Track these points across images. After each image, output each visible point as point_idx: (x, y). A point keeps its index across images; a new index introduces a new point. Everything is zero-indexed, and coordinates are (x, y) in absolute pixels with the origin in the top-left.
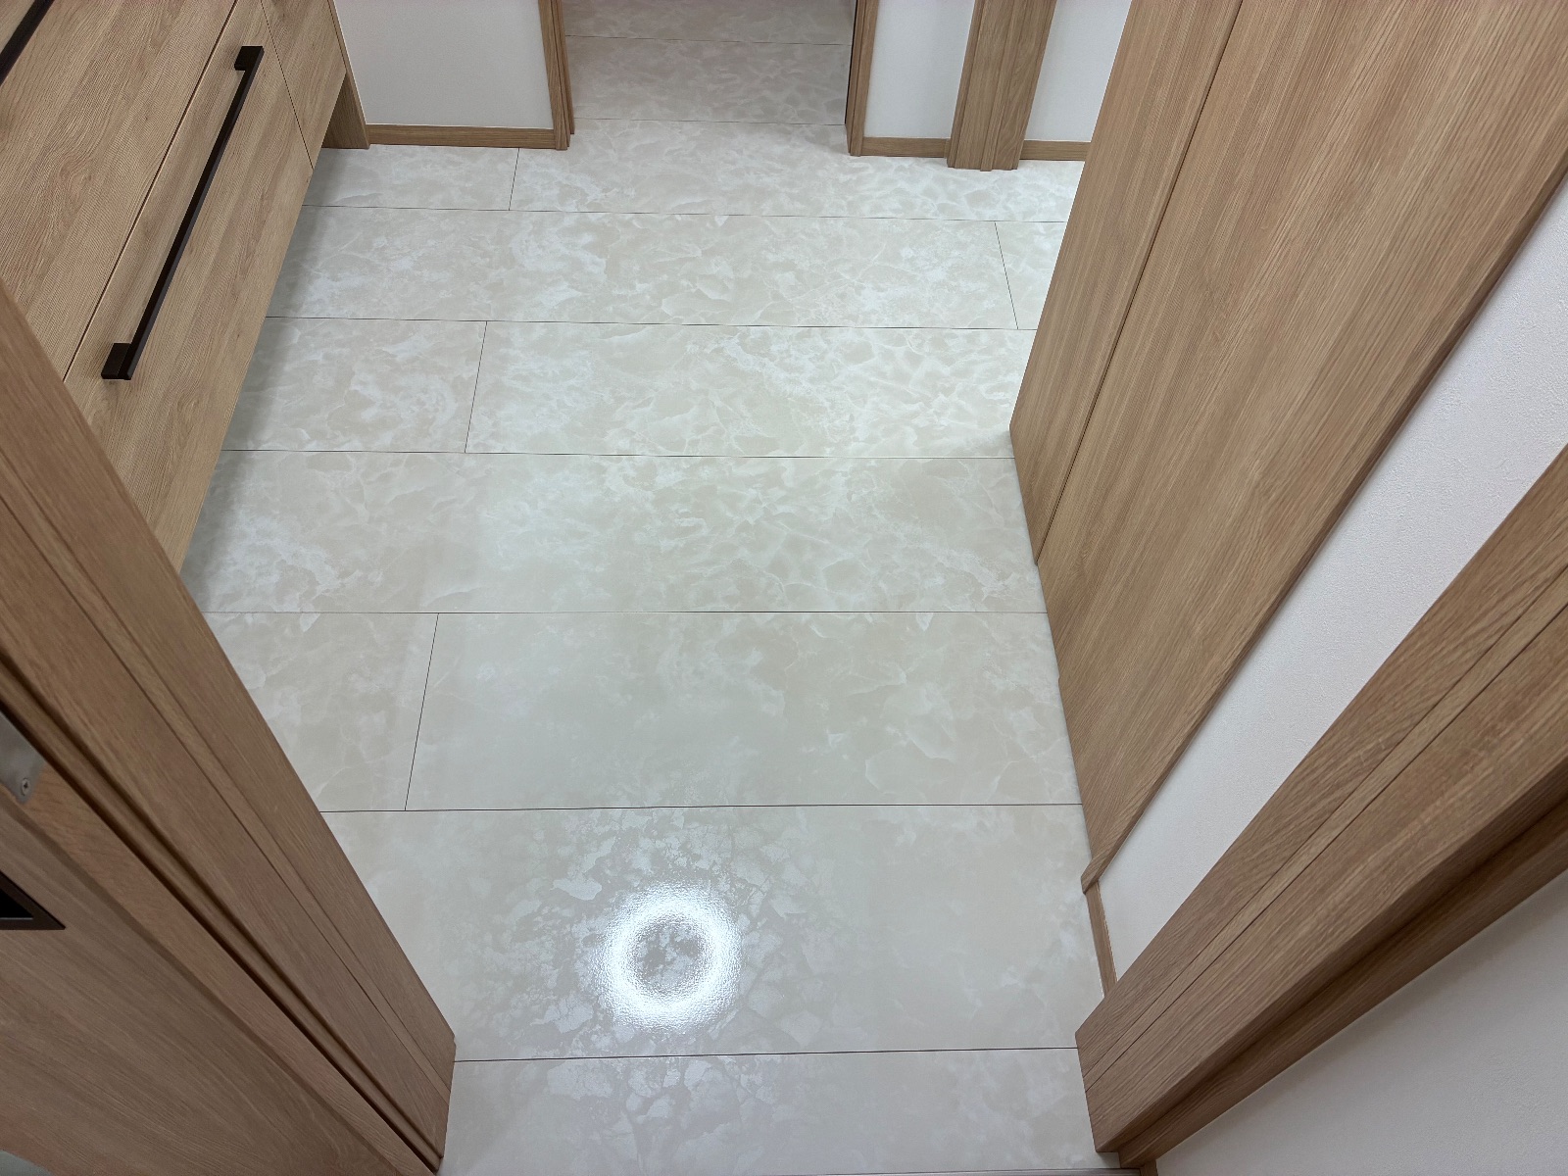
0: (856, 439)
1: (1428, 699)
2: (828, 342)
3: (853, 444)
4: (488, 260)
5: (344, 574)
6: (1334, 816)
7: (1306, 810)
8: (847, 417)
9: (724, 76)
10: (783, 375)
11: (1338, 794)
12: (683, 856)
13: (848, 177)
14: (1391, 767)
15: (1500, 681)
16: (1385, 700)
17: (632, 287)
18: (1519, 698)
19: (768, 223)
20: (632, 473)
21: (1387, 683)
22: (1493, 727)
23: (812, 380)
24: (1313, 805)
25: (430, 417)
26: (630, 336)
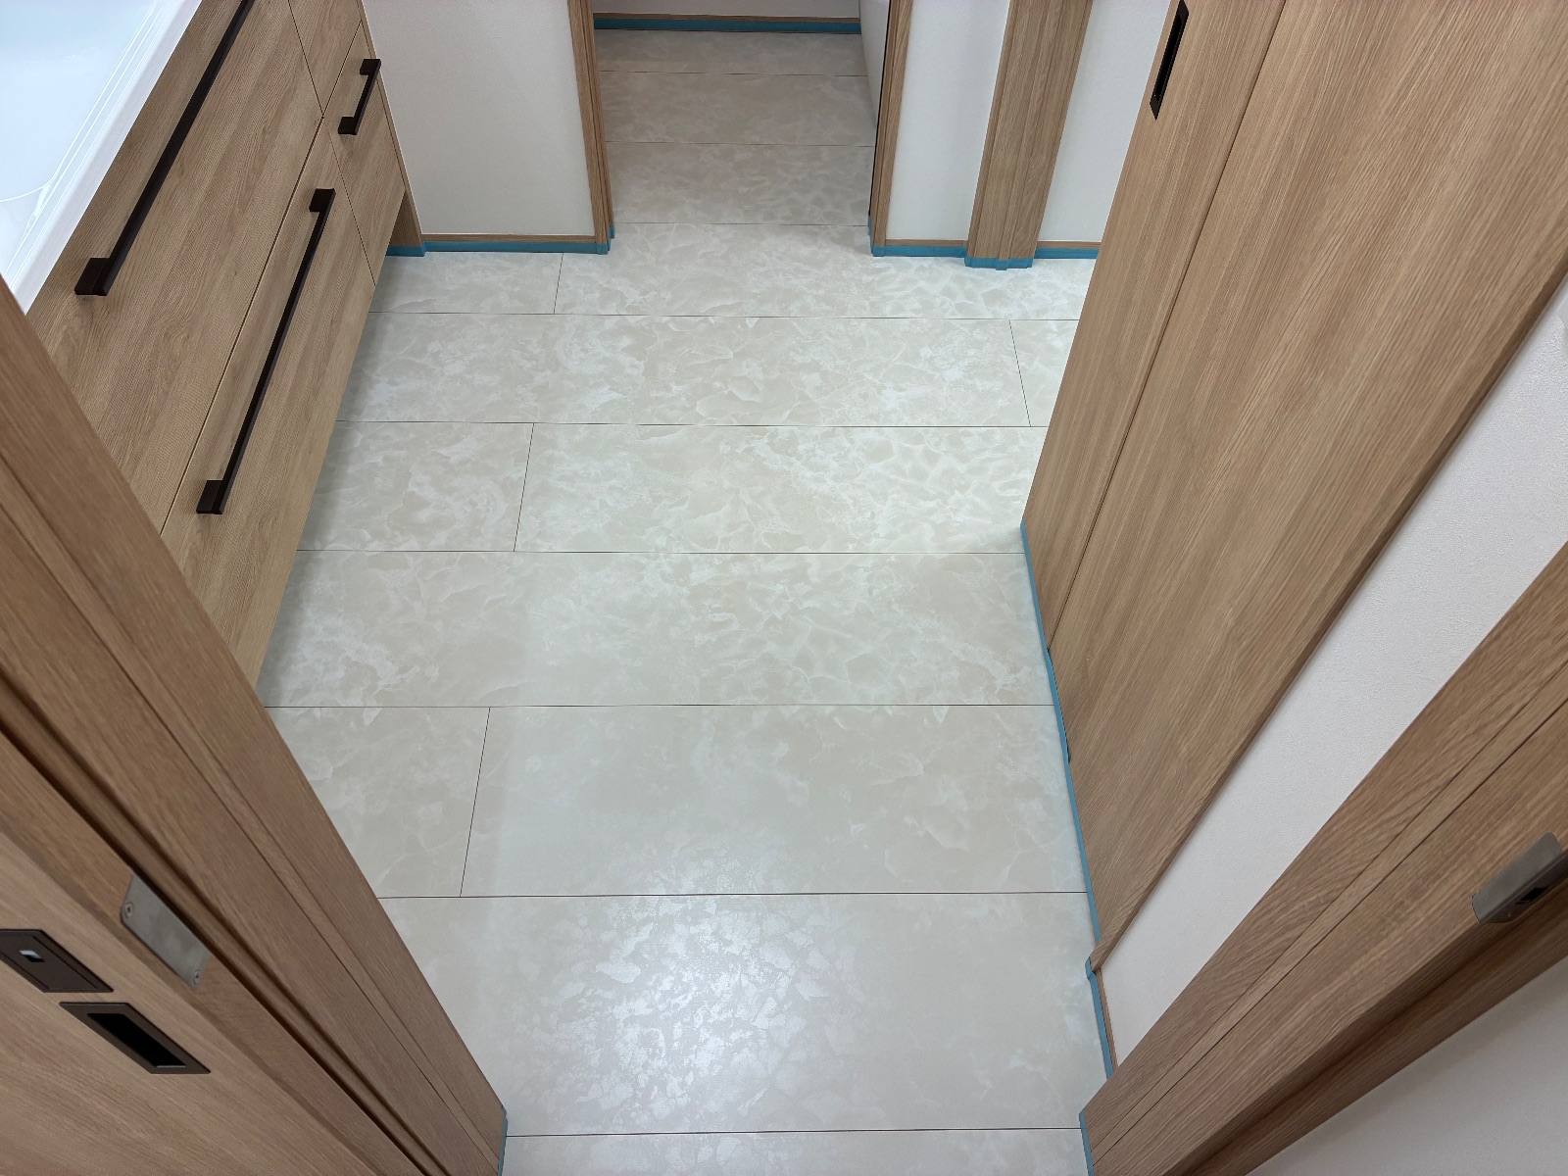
0: (877, 536)
1: (1355, 867)
2: (852, 441)
3: (874, 540)
4: (534, 363)
5: (403, 670)
6: (1285, 955)
7: (1264, 944)
8: (869, 515)
9: (755, 179)
10: (809, 474)
11: (1288, 935)
12: (715, 942)
13: (871, 278)
14: (1328, 920)
15: (1406, 865)
16: (1323, 861)
17: (668, 389)
18: (1420, 882)
19: (795, 324)
20: (668, 570)
21: (1325, 845)
22: (1402, 903)
23: (836, 479)
24: (1269, 941)
25: (482, 517)
26: (667, 437)
